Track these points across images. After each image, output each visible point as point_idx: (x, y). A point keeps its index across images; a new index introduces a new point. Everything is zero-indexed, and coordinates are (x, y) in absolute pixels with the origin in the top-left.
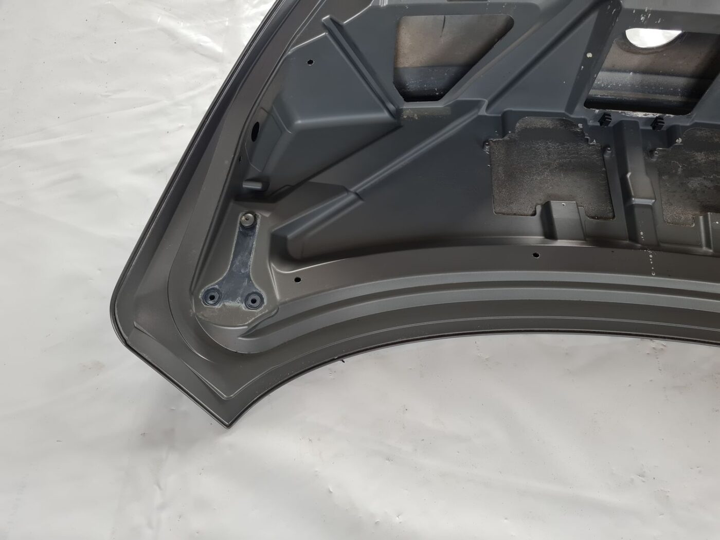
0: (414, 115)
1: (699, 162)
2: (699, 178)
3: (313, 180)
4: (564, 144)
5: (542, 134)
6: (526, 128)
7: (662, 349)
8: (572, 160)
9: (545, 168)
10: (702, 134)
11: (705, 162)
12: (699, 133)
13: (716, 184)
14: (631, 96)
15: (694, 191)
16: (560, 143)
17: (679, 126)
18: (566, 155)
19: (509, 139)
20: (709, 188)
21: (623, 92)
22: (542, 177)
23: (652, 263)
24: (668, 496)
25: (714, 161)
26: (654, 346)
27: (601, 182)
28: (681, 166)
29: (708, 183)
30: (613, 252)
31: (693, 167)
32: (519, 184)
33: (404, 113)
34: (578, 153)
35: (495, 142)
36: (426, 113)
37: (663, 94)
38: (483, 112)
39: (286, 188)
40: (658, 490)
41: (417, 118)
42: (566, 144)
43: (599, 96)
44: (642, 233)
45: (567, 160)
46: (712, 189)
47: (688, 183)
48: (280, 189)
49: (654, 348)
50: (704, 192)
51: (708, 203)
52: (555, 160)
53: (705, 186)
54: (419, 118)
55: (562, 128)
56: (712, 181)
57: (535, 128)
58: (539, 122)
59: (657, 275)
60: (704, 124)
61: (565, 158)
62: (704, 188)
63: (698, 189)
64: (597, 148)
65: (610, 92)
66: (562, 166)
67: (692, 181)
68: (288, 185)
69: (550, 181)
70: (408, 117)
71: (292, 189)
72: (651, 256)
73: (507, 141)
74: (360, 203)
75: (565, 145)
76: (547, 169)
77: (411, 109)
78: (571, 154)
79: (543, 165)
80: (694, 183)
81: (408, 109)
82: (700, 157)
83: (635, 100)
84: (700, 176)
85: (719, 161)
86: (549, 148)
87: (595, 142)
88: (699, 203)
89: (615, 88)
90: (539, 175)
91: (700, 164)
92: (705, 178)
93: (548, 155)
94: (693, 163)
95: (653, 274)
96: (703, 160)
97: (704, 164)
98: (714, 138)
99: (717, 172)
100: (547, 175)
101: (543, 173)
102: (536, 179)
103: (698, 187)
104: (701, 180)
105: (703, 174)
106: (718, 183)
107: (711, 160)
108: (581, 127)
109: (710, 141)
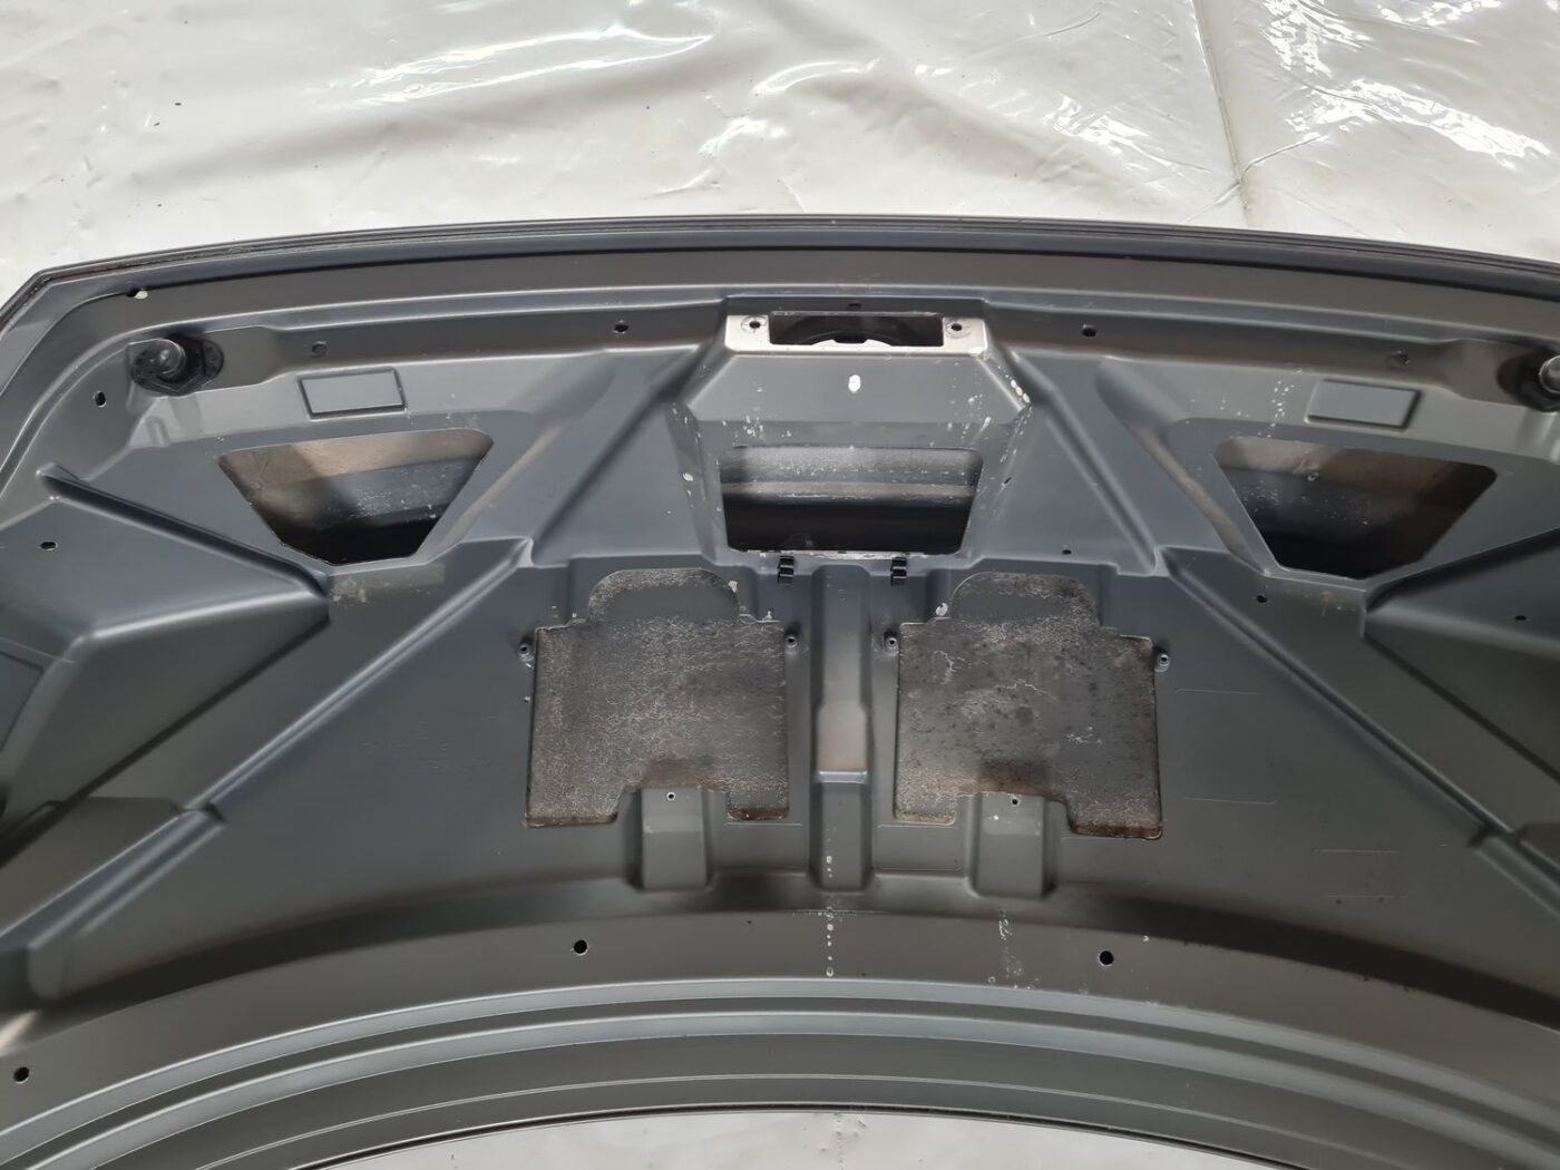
0: (357, 593)
1: (993, 649)
2: (987, 692)
3: (102, 792)
4: (704, 624)
5: (659, 602)
6: (625, 590)
7: (856, 1135)
8: (719, 665)
9: (653, 693)
11: (1006, 648)
13: (1021, 705)
15: (971, 727)
16: (695, 623)
17: (946, 571)
18: (706, 653)
20: (1005, 716)
21: (844, 483)
22: (647, 715)
23: (829, 944)
25: (1024, 645)
26: (838, 1130)
27: (775, 717)
28: (952, 663)
29: (1005, 704)
30: (749, 922)
31: (977, 664)
32: (593, 737)
33: (336, 587)
34: (732, 645)
36: (387, 584)
37: (931, 483)
38: (526, 561)
39: (47, 810)
41: (363, 600)
42: (709, 624)
44: (829, 859)
45: (708, 664)
46: (1011, 716)
47: (963, 704)
48: (32, 813)
50: (992, 726)
51: (997, 755)
52: (681, 668)
53: (998, 712)
54: (368, 597)
55: (703, 582)
56: (1013, 696)
57: (646, 588)
59: (838, 974)
60: (1007, 561)
61: (706, 660)
62: (996, 715)
63: (982, 720)
64: (777, 628)
65: (816, 483)
66: (695, 681)
67: (970, 701)
68: (50, 803)
69: (663, 724)
70: (345, 597)
71: (60, 810)
72: (830, 927)
73: (579, 629)
74: (216, 830)
75: (707, 628)
76: (660, 692)
77: (352, 575)
78: (718, 650)
79: (652, 682)
80: (976, 705)
81: (345, 577)
82: (997, 637)
84: (991, 687)
85: (1036, 645)
86: (670, 637)
87: (769, 616)
88: (979, 757)
89: (826, 475)
90: (641, 709)
91: (993, 654)
92: (999, 689)
93: (667, 656)
94: (978, 653)
95: (828, 974)
96: (1003, 645)
97: (1003, 652)
98: (1032, 586)
99: (1027, 675)
100: (659, 709)
101: (650, 704)
102: (634, 721)
103: (983, 716)
104: (990, 695)
105: (997, 680)
106: (1026, 702)
107: (1018, 643)
108: (734, 590)
109: (1021, 595)
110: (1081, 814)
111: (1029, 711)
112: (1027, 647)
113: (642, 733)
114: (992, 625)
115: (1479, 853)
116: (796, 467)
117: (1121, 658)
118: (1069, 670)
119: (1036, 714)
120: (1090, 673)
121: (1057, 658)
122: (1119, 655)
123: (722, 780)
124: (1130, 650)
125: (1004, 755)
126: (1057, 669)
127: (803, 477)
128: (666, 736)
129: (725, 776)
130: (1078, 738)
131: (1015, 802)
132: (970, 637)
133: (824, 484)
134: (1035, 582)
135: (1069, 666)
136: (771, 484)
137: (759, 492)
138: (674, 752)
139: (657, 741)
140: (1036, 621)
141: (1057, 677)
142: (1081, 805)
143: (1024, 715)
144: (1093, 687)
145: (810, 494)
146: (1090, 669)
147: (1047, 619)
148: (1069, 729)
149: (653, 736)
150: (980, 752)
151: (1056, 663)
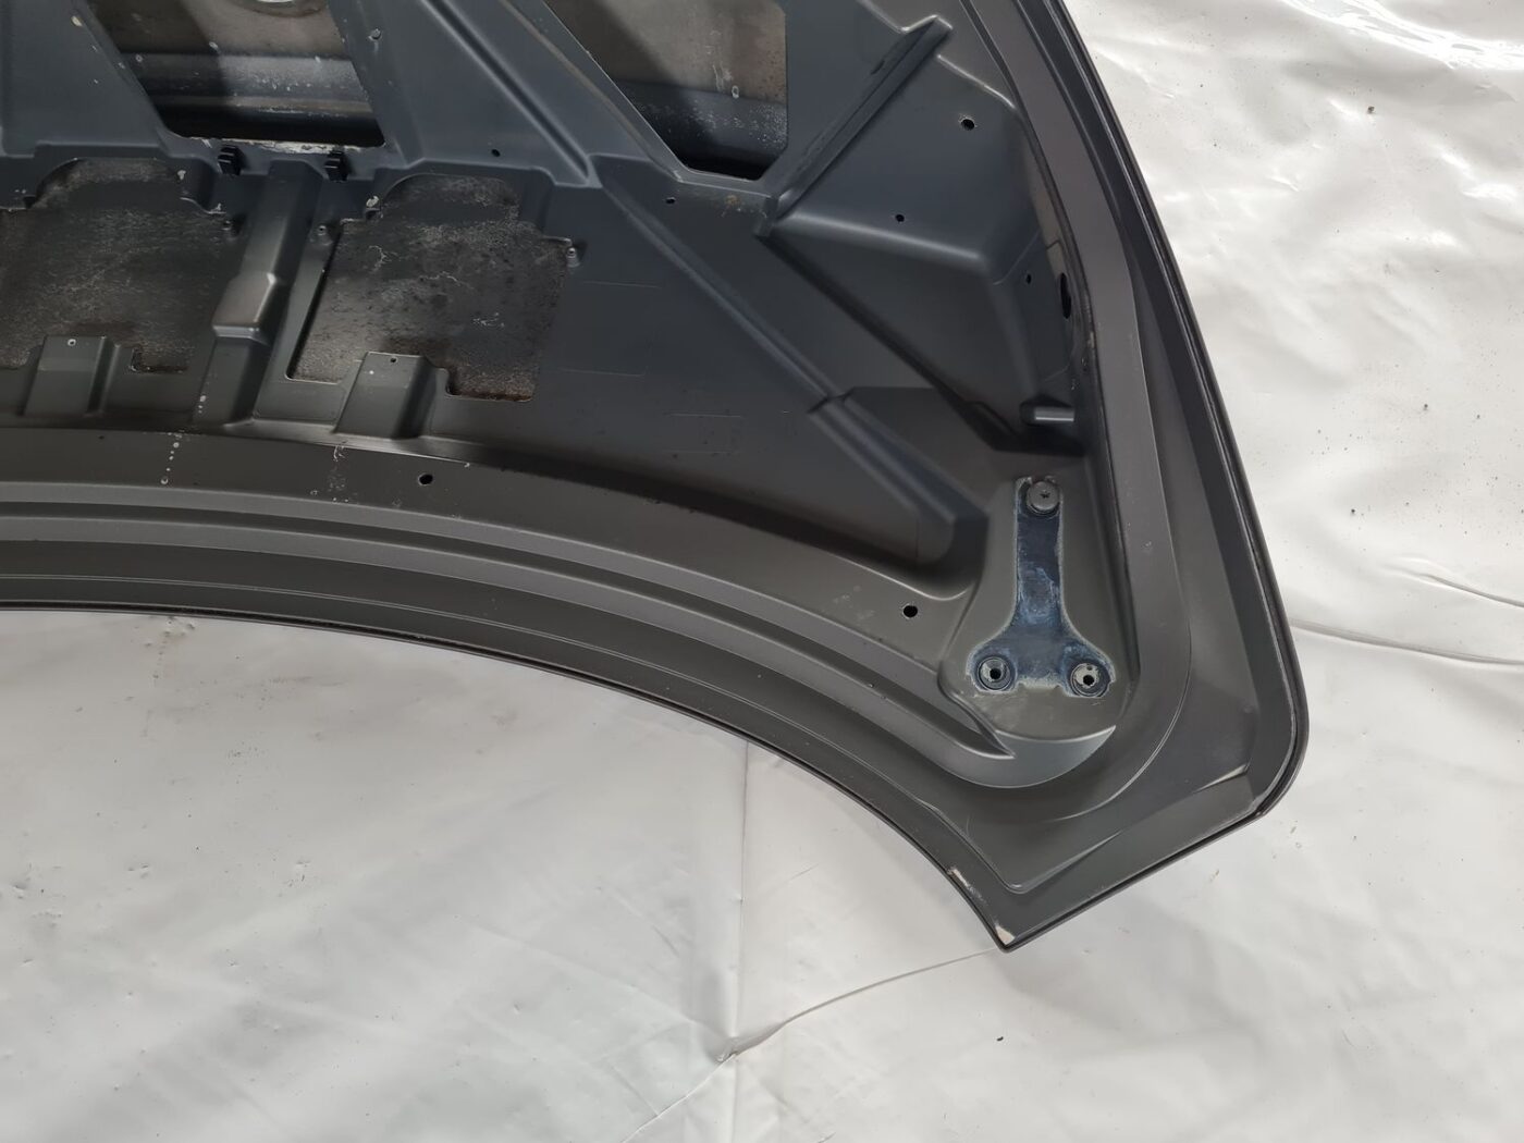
1: (426, 246)
2: (412, 281)
4: (158, 215)
7: (183, 634)
8: (163, 249)
9: (95, 269)
10: (456, 185)
11: (438, 246)
12: (450, 184)
13: (439, 293)
14: (337, 108)
16: (151, 213)
18: (154, 239)
19: (45, 206)
20: (421, 302)
21: (320, 101)
23: (171, 458)
24: (54, 925)
25: (455, 243)
26: (168, 630)
28: (384, 256)
29: (424, 292)
30: (101, 438)
31: (407, 258)
32: (27, 302)
34: (181, 233)
35: (14, 212)
40: (40, 914)
42: (164, 215)
43: (271, 110)
44: (203, 399)
45: (155, 248)
46: (427, 302)
47: (384, 291)
49: (168, 633)
50: (406, 309)
51: (404, 333)
52: (127, 250)
53: (416, 298)
56: (433, 286)
58: (121, 170)
59: (172, 483)
60: (445, 165)
61: (152, 244)
62: (412, 300)
63: (399, 304)
65: (293, 100)
66: (137, 261)
67: (392, 288)
69: (97, 294)
72: (176, 445)
73: (35, 213)
75: (161, 218)
76: (101, 268)
78: (166, 236)
79: (96, 260)
80: (397, 292)
82: (432, 236)
83: (346, 116)
84: (415, 277)
85: (467, 244)
86: (124, 224)
87: (219, 208)
88: (385, 334)
89: (300, 91)
90: (79, 281)
91: (425, 251)
92: (422, 280)
93: (117, 239)
94: (411, 249)
95: (163, 482)
96: (436, 243)
97: (434, 250)
98: (476, 195)
99: (452, 269)
100: (96, 282)
101: (89, 277)
102: (70, 290)
103: (400, 300)
104: (413, 284)
105: (423, 272)
106: (444, 291)
107: (451, 242)
108: (182, 178)
109: (464, 202)
110: (467, 383)
111: (445, 299)
112: (459, 247)
113: (75, 300)
114: (430, 225)
115: (815, 418)
116: (271, 80)
117: (543, 258)
118: (491, 265)
119: (450, 301)
120: (509, 268)
121: (484, 256)
122: (541, 255)
123: (139, 342)
124: (553, 251)
125: (411, 333)
126: (481, 264)
127: (280, 93)
128: (95, 304)
129: (142, 339)
130: (483, 322)
131: (394, 361)
132: (408, 236)
133: (302, 100)
134: (481, 191)
135: (494, 263)
136: (251, 99)
137: (239, 105)
138: (100, 318)
139: (87, 307)
140: (474, 226)
141: (478, 271)
142: (468, 376)
143: (438, 302)
144: (510, 281)
145: (287, 109)
146: (512, 266)
147: (484, 224)
148: (478, 314)
149: (84, 303)
150: (388, 329)
151: (481, 259)
